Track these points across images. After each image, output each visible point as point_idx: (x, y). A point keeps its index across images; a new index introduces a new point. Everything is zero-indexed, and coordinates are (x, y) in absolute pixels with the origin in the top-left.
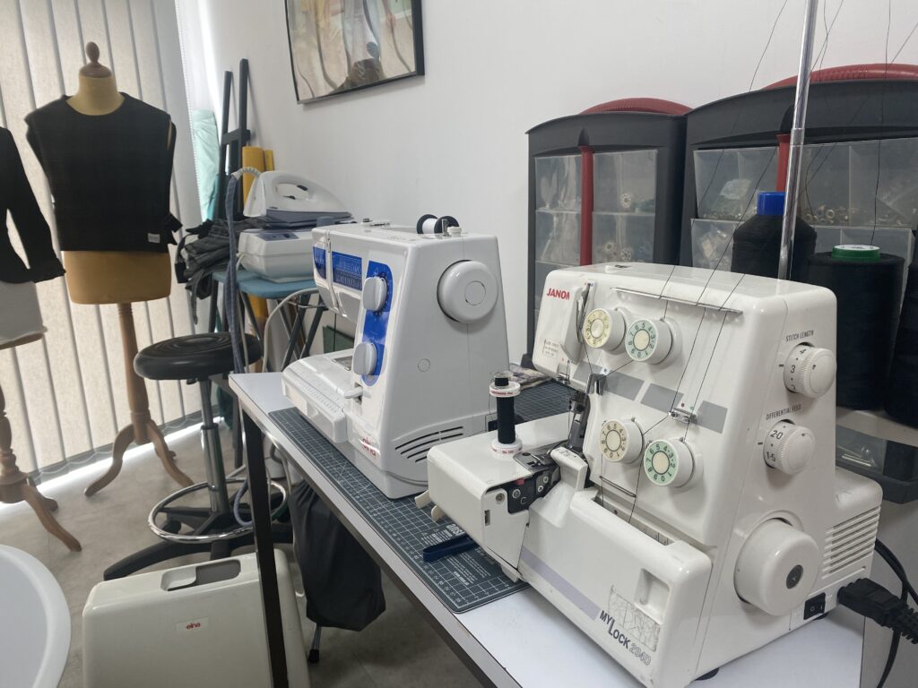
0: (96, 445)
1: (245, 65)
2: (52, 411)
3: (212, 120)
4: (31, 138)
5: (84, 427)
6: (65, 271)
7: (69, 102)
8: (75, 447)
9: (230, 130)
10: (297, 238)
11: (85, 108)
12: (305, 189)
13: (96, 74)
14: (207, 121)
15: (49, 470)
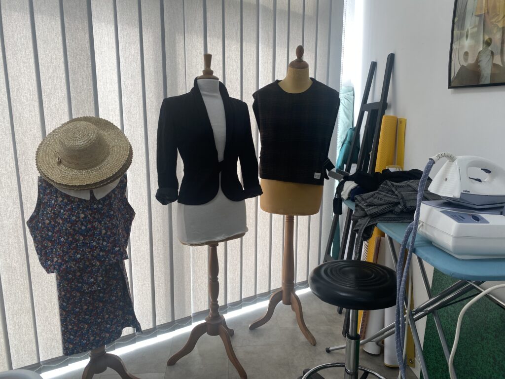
0: (258, 293)
1: (391, 59)
2: (239, 270)
3: (352, 92)
4: (255, 107)
5: (253, 280)
6: (262, 193)
7: (279, 84)
8: (248, 293)
9: (369, 102)
10: (488, 222)
11: (289, 89)
12: (488, 171)
13: (299, 66)
14: (348, 93)
15: (232, 306)
